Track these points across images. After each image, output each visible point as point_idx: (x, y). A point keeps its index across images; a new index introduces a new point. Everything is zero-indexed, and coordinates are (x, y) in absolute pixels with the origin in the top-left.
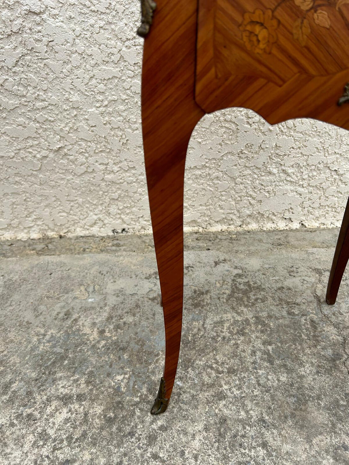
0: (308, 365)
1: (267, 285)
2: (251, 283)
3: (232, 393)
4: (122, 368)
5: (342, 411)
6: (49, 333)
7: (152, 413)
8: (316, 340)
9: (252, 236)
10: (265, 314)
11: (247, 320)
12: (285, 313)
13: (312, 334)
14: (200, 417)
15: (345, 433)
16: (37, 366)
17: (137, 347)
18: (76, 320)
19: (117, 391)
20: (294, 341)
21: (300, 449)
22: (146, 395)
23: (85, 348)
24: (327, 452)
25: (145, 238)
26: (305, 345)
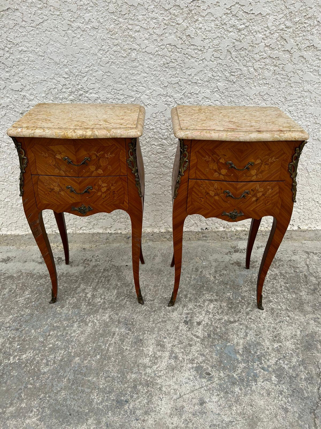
0: (303, 292)
3: (274, 300)
4: (228, 291)
6: (193, 277)
8: (307, 283)
10: (284, 272)
11: (276, 274)
12: (293, 271)
13: (305, 280)
15: (318, 314)
16: (194, 289)
17: (232, 283)
18: (201, 272)
19: (229, 298)
20: (297, 282)
21: (302, 318)
23: (210, 283)
24: (312, 319)
25: (218, 233)
26: (302, 285)
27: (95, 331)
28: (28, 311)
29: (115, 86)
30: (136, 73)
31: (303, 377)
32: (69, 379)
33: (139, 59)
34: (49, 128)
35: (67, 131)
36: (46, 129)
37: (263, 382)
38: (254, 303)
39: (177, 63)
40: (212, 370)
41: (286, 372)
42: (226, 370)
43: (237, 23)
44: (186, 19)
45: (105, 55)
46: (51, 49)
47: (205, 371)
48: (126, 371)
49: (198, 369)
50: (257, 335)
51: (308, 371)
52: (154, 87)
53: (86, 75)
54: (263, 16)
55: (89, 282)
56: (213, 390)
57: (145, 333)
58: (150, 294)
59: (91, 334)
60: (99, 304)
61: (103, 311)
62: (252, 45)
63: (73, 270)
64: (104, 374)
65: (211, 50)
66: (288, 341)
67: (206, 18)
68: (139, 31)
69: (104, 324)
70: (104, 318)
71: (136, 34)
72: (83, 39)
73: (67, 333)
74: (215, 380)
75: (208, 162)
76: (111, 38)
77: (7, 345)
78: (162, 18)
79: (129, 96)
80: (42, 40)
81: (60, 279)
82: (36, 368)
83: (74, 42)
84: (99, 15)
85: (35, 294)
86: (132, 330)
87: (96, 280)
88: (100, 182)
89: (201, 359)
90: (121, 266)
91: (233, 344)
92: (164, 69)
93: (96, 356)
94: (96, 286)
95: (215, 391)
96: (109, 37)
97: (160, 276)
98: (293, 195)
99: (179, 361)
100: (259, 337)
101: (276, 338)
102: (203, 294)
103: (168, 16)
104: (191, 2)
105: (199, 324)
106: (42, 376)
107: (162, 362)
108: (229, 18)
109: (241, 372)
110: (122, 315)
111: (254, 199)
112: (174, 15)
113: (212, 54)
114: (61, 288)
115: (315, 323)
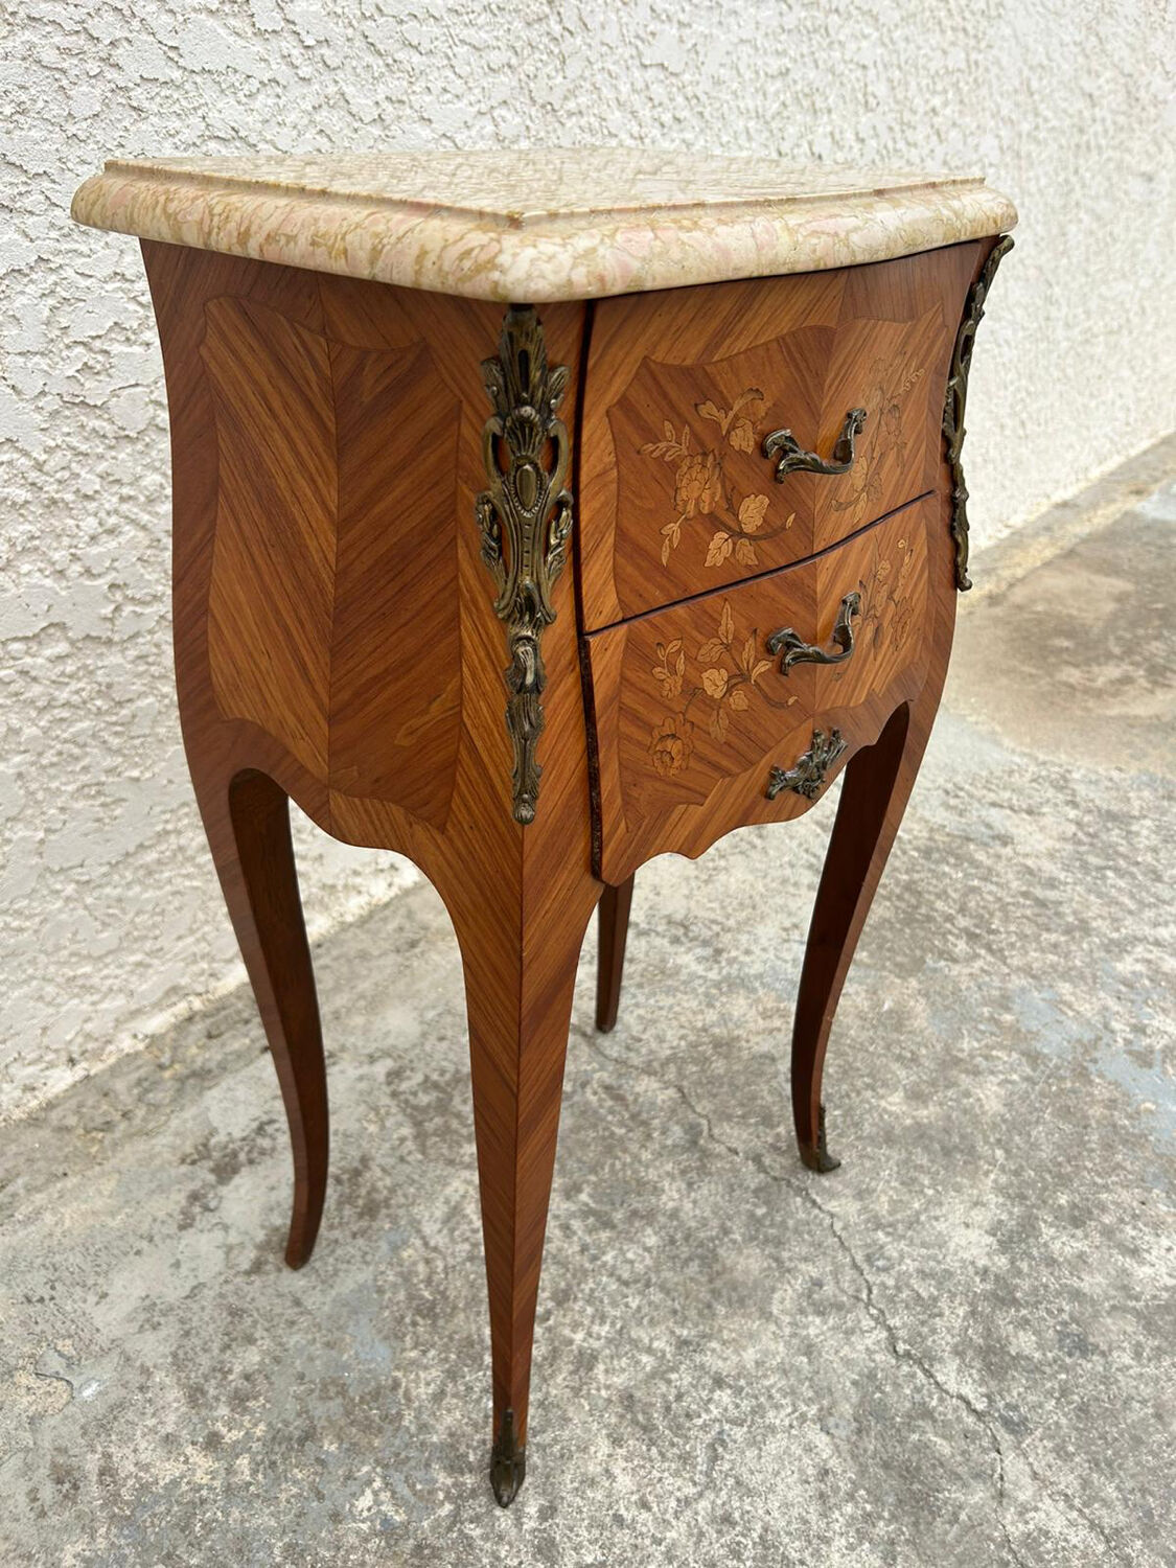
0: (666, 1184)
2: (435, 1077)
3: (599, 1338)
4: (349, 1477)
5: (772, 1225)
7: (505, 1506)
8: (641, 1122)
9: (335, 953)
13: (627, 1116)
14: (590, 1431)
15: (800, 1260)
17: (335, 1405)
18: (106, 1471)
22: (455, 1485)
23: (213, 1513)
24: (802, 1312)
25: (52, 1114)
26: (634, 1147)
66: (827, 1541)
115: (831, 1322)
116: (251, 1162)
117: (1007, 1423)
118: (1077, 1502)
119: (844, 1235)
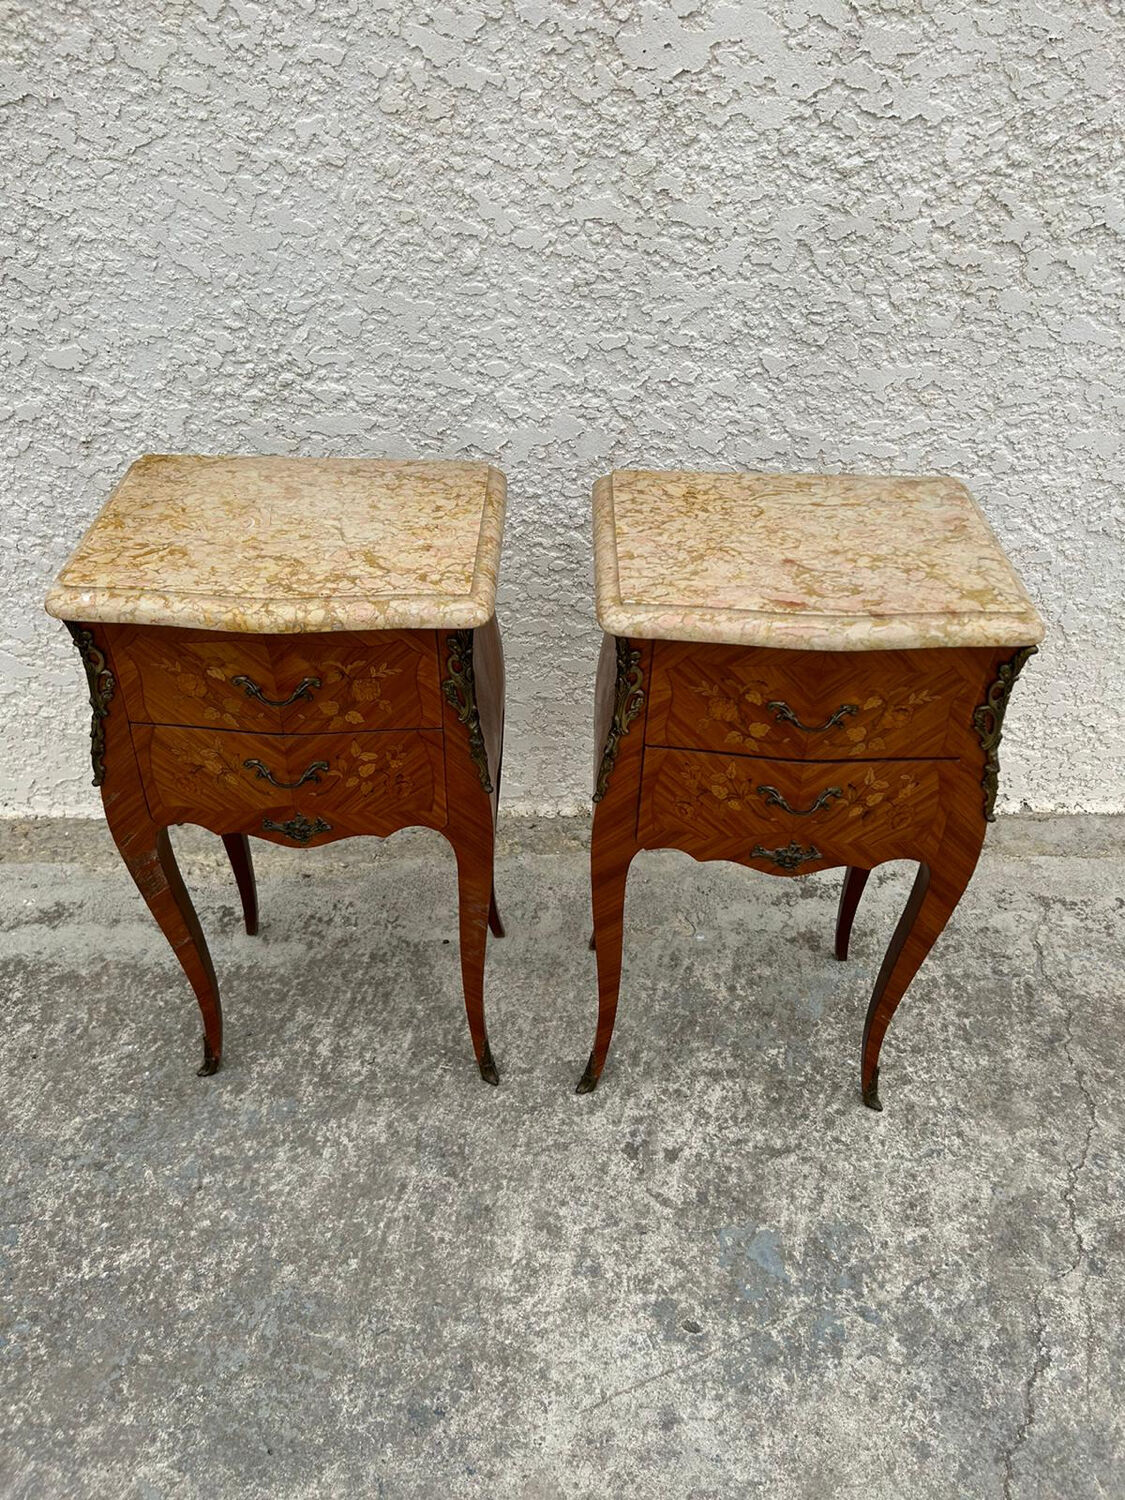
0: (1016, 1047)
1: (963, 923)
3: (919, 1077)
4: (773, 1040)
5: (1056, 1104)
6: (660, 986)
8: (1031, 1013)
10: (959, 971)
11: (934, 980)
12: (988, 971)
13: (1026, 1004)
15: (1055, 1128)
16: (662, 1032)
17: (786, 1012)
18: (689, 969)
19: (775, 1067)
20: (1000, 1013)
21: (1000, 1141)
23: (717, 1011)
24: (1032, 1146)
26: (1015, 1020)
27: (343, 1175)
28: (130, 1102)
29: (405, 356)
30: (478, 313)
31: (986, 1344)
32: (263, 1336)
33: (487, 270)
34: (183, 595)
35: (242, 609)
36: (172, 598)
37: (859, 1357)
38: (851, 1084)
39: (621, 284)
40: (704, 1315)
41: (936, 1326)
42: (748, 1314)
43: (835, 150)
44: (655, 136)
45: (369, 253)
46: (179, 234)
47: (682, 1317)
48: (440, 1313)
49: (663, 1310)
50: (852, 1198)
51: (1003, 1322)
52: (542, 362)
53: (304, 320)
54: (930, 128)
55: (324, 999)
56: (704, 1382)
57: (499, 1187)
58: (518, 1046)
59: (331, 1186)
60: (356, 1080)
61: (369, 1105)
62: (885, 223)
63: (273, 956)
64: (370, 1322)
65: (741, 240)
66: (951, 1220)
67: (725, 134)
68: (488, 177)
69: (372, 1151)
70: (372, 1129)
71: (478, 186)
72: (292, 203)
73: (255, 1182)
74: (713, 1348)
75: (708, 698)
76: (391, 199)
77: (70, 1219)
78: (571, 131)
79: (454, 391)
80: (149, 203)
81: (231, 989)
82: (161, 1300)
83: (261, 213)
84: (346, 120)
85: (150, 1041)
86: (461, 1175)
87: (345, 992)
88: (355, 750)
89: (673, 1277)
90: (427, 945)
91: (776, 1228)
92: (576, 303)
93: (345, 1261)
94: (347, 1015)
95: (710, 1384)
96: (383, 193)
97: (553, 982)
98: (986, 799)
99: (603, 1282)
100: (859, 1204)
101: (914, 1210)
102: (691, 1051)
103: (591, 126)
104: (675, 78)
105: (672, 1155)
106: (180, 1325)
107: (551, 1284)
108: (809, 134)
109: (795, 1325)
110: (430, 1122)
111: (857, 811)
112: (612, 122)
113: (745, 253)
114: (232, 1020)
115: (1043, 1160)
116: (821, 897)
117: (1092, 1264)
118: (1092, 1314)
119: (1093, 1137)
